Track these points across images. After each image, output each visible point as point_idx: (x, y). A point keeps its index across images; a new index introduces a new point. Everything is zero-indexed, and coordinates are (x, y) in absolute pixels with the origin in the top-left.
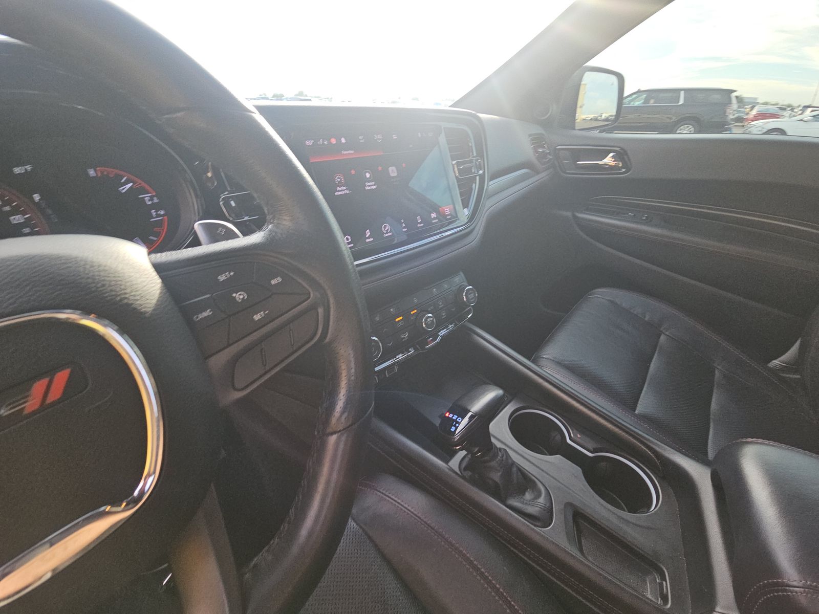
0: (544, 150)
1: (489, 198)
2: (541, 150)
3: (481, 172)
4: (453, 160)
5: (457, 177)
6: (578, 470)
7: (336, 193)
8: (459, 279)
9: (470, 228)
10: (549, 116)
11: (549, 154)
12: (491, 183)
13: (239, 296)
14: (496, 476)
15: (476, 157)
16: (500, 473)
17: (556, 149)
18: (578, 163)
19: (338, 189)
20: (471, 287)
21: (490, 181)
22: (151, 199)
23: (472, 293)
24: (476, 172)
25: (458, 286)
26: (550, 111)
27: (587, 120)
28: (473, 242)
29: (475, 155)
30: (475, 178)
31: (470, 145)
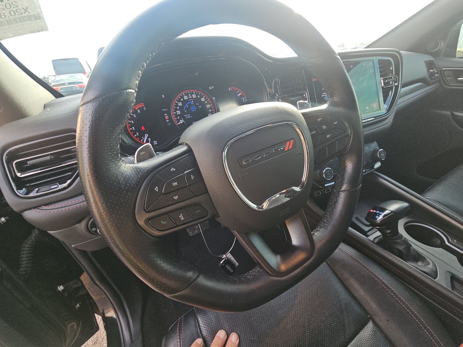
0: (434, 70)
1: (400, 98)
2: (432, 71)
3: (396, 84)
4: (381, 77)
5: (382, 87)
6: (455, 258)
7: (322, 96)
8: (374, 145)
9: (387, 116)
10: (438, 49)
11: (437, 73)
12: (402, 89)
13: (324, 127)
14: (401, 248)
15: (394, 75)
16: (404, 247)
17: (441, 70)
18: (459, 79)
19: (323, 93)
20: (382, 150)
21: (402, 88)
22: (245, 100)
23: (383, 153)
24: (393, 84)
25: (374, 149)
26: (439, 46)
27: (461, 52)
28: (387, 125)
29: (394, 74)
30: (392, 87)
31: (392, 69)
